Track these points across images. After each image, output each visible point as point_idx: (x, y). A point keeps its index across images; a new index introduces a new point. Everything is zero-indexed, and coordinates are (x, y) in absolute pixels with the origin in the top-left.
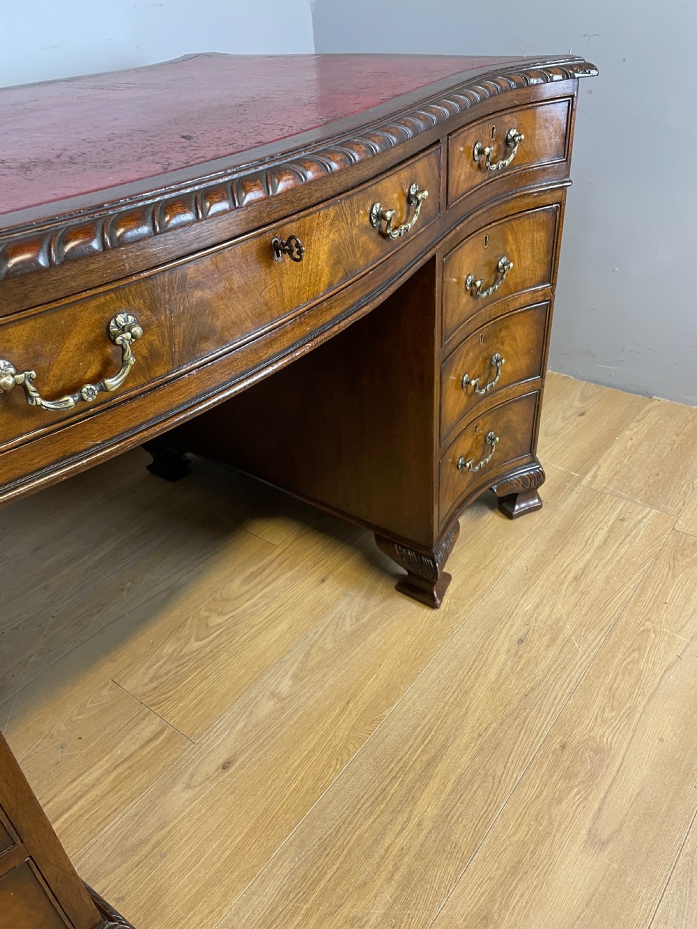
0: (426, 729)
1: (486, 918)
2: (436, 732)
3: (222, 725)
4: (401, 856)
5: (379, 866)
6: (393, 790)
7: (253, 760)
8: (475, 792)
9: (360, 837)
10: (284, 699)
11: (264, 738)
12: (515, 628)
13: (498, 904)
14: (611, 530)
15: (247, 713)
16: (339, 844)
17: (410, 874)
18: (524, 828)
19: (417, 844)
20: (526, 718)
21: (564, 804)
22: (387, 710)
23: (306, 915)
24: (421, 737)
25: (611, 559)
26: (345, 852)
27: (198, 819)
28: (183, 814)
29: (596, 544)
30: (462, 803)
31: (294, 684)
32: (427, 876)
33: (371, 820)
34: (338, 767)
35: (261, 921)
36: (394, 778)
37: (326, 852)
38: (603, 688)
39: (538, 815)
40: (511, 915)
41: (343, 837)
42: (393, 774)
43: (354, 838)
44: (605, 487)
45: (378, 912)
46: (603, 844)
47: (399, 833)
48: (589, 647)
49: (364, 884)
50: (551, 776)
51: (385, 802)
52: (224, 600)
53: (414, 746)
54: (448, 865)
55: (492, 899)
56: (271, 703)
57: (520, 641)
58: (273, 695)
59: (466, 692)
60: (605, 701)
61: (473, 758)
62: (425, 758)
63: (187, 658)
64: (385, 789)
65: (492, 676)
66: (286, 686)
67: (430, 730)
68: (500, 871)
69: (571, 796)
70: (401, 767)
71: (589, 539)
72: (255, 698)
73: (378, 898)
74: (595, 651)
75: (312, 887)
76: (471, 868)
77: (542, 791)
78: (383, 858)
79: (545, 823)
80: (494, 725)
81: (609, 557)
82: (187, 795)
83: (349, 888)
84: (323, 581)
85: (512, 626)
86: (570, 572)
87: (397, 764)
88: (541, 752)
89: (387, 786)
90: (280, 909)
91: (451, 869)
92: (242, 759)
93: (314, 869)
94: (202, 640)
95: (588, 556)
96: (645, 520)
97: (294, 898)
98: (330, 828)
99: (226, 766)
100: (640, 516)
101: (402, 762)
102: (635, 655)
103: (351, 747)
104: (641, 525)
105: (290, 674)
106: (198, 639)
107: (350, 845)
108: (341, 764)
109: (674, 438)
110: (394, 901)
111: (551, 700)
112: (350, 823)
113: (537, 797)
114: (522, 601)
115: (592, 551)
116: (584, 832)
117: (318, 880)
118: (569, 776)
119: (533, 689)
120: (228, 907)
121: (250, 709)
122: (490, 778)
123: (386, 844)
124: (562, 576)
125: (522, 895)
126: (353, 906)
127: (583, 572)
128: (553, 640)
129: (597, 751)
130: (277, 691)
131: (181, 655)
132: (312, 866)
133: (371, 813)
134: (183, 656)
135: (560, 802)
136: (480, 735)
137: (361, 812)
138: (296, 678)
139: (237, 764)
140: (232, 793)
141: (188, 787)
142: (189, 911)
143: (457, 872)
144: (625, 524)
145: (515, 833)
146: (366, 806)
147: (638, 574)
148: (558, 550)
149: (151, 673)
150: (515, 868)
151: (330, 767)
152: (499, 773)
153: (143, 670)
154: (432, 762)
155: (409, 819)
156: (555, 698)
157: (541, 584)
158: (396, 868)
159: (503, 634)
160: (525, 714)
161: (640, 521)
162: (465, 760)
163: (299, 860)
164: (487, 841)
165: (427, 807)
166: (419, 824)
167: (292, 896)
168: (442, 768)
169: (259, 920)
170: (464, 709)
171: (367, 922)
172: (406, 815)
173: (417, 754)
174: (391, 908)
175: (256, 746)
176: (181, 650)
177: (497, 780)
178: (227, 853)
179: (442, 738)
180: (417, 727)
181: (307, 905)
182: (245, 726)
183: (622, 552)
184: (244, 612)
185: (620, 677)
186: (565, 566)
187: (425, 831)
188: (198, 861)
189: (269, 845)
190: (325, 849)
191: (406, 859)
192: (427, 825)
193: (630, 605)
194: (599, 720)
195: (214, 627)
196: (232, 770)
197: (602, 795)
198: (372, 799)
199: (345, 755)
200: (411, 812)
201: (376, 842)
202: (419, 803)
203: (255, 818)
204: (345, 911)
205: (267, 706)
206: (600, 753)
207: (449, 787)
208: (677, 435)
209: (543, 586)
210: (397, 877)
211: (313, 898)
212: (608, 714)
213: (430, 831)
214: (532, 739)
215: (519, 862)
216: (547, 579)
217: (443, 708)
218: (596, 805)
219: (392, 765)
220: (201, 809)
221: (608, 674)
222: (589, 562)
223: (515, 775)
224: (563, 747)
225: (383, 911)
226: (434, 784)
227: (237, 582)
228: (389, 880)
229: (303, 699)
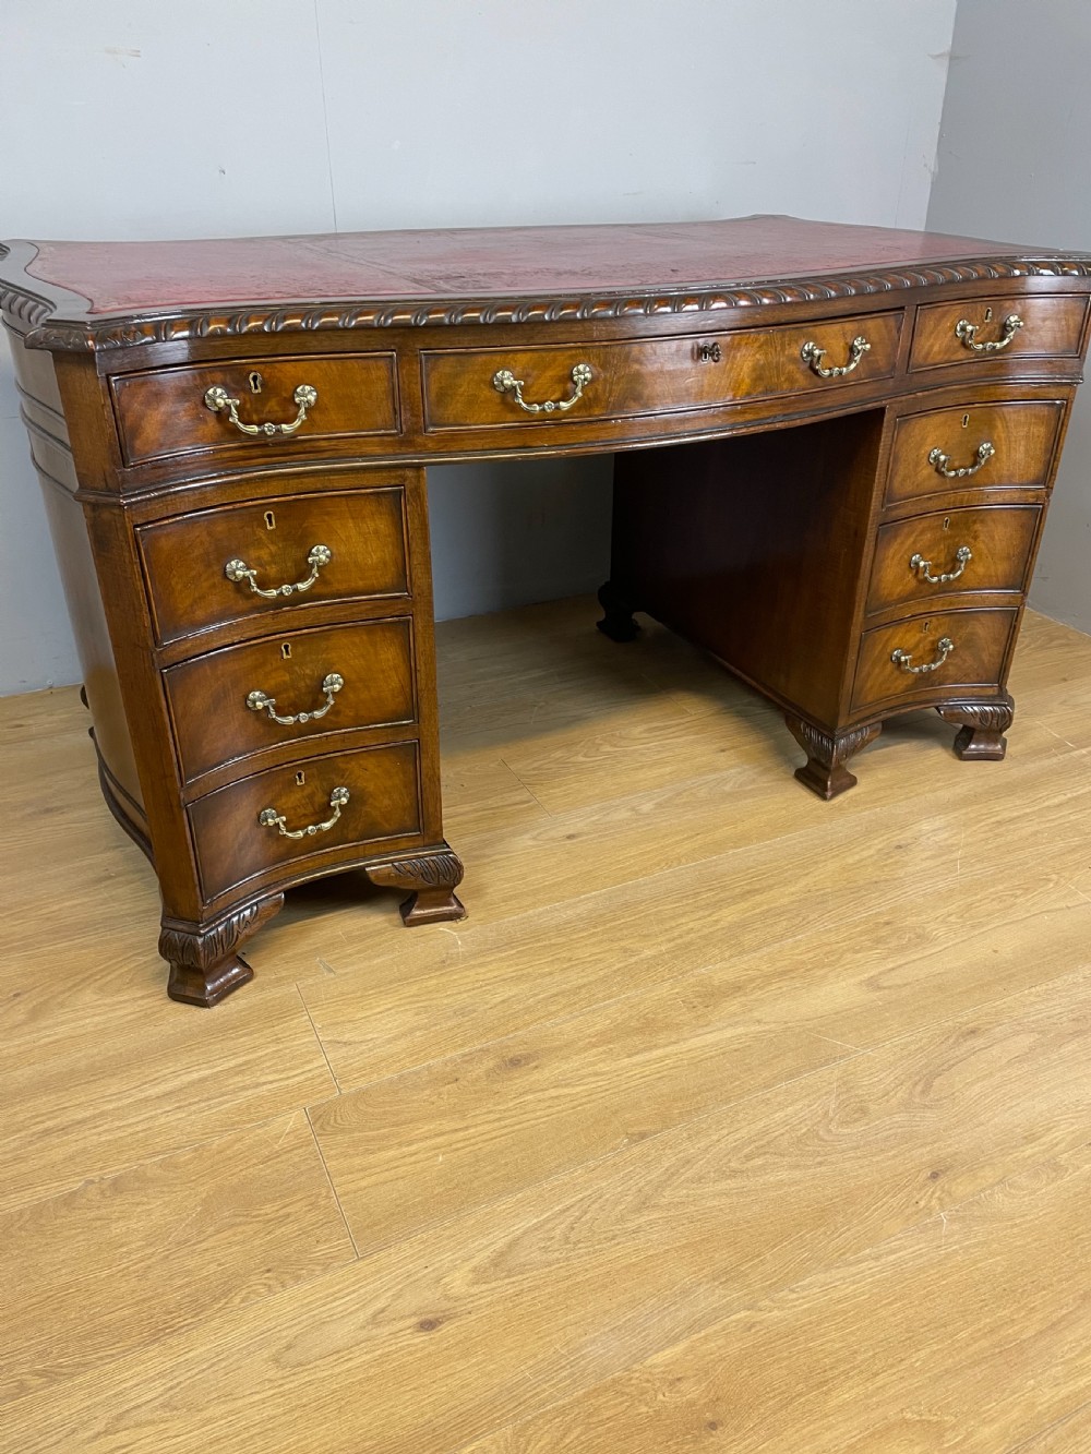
0: (759, 872)
1: (739, 987)
2: (769, 876)
3: (579, 814)
4: (687, 932)
5: (666, 931)
6: (704, 896)
7: (595, 841)
8: (780, 921)
9: (660, 911)
10: (640, 815)
11: (610, 832)
12: (900, 837)
13: (755, 985)
15: (603, 813)
16: (639, 909)
17: (691, 943)
18: (811, 955)
19: (706, 931)
20: (864, 896)
21: (860, 955)
22: (731, 850)
23: (591, 935)
24: (752, 875)
26: (642, 914)
27: (534, 858)
28: (523, 852)
30: (763, 923)
31: (655, 809)
32: (703, 950)
33: (674, 906)
34: (665, 868)
35: (555, 925)
36: (710, 890)
37: (626, 909)
39: (830, 952)
40: (763, 994)
41: (646, 906)
42: (712, 887)
43: (654, 910)
45: (648, 953)
46: (879, 988)
47: (695, 920)
48: (971, 872)
49: (648, 936)
50: (861, 936)
51: (694, 900)
52: (621, 737)
53: (743, 878)
54: (726, 950)
55: (752, 980)
56: (628, 813)
57: (899, 847)
58: (632, 809)
59: (816, 863)
60: (957, 910)
61: (793, 902)
62: (748, 888)
63: (570, 765)
64: (698, 893)
65: (850, 861)
66: (647, 807)
67: (764, 874)
68: (770, 969)
69: (870, 953)
70: (723, 886)
73: (655, 947)
75: (605, 923)
76: (745, 959)
77: (844, 941)
78: (672, 928)
79: (833, 958)
80: (828, 890)
81: (1053, 817)
82: (531, 843)
83: (634, 933)
84: (723, 751)
85: (898, 834)
87: (719, 883)
88: (863, 920)
89: (701, 892)
90: (573, 925)
91: (727, 954)
92: (586, 837)
93: (612, 914)
94: (590, 757)
95: (1028, 811)
97: (587, 923)
98: (637, 898)
99: (570, 837)
101: (725, 883)
103: (683, 860)
105: (655, 802)
106: (585, 756)
107: (648, 912)
110: (666, 952)
111: (900, 893)
113: (837, 943)
116: (865, 976)
117: (614, 920)
118: (878, 941)
119: (886, 881)
120: (533, 910)
121: (608, 811)
122: (801, 918)
123: (680, 922)
124: (985, 816)
125: (781, 988)
126: (633, 943)
127: (1012, 820)
128: (935, 856)
129: (921, 937)
130: (637, 808)
131: (565, 761)
132: (611, 912)
133: (677, 902)
134: (567, 762)
135: (858, 952)
136: (809, 891)
137: (669, 899)
138: (659, 805)
139: (580, 839)
140: (568, 853)
141: (534, 838)
143: (731, 956)
145: (799, 955)
146: (677, 896)
148: (995, 797)
149: (535, 765)
150: (784, 973)
151: (658, 866)
152: (811, 918)
153: (529, 761)
154: (752, 892)
155: (709, 915)
156: (904, 893)
158: (681, 936)
159: (886, 837)
160: (864, 893)
162: (785, 900)
163: (602, 906)
164: (770, 950)
165: (728, 915)
166: (717, 921)
167: (585, 921)
168: (759, 898)
170: (807, 871)
171: (637, 955)
172: (707, 913)
173: (742, 883)
174: (662, 954)
175: (600, 834)
176: (568, 758)
177: (805, 921)
178: (546, 883)
179: (771, 882)
180: (751, 869)
181: (594, 930)
182: (598, 820)
184: (636, 750)
185: (988, 900)
187: (718, 927)
188: (524, 879)
189: (582, 890)
190: (626, 907)
191: (692, 935)
192: (722, 924)
194: (939, 919)
195: (602, 752)
196: (575, 840)
197: (902, 963)
198: (684, 895)
199: (676, 863)
200: (714, 913)
201: (672, 918)
202: (724, 910)
203: (578, 873)
204: (622, 944)
205: (624, 814)
206: (923, 940)
207: (757, 911)
209: (955, 817)
210: (677, 942)
211: (602, 928)
212: (953, 919)
213: (723, 928)
214: (860, 909)
215: (791, 971)
218: (891, 966)
219: (714, 883)
220: (539, 854)
224: (888, 924)
226: (744, 905)
227: (640, 729)
228: (669, 941)
229: (658, 820)
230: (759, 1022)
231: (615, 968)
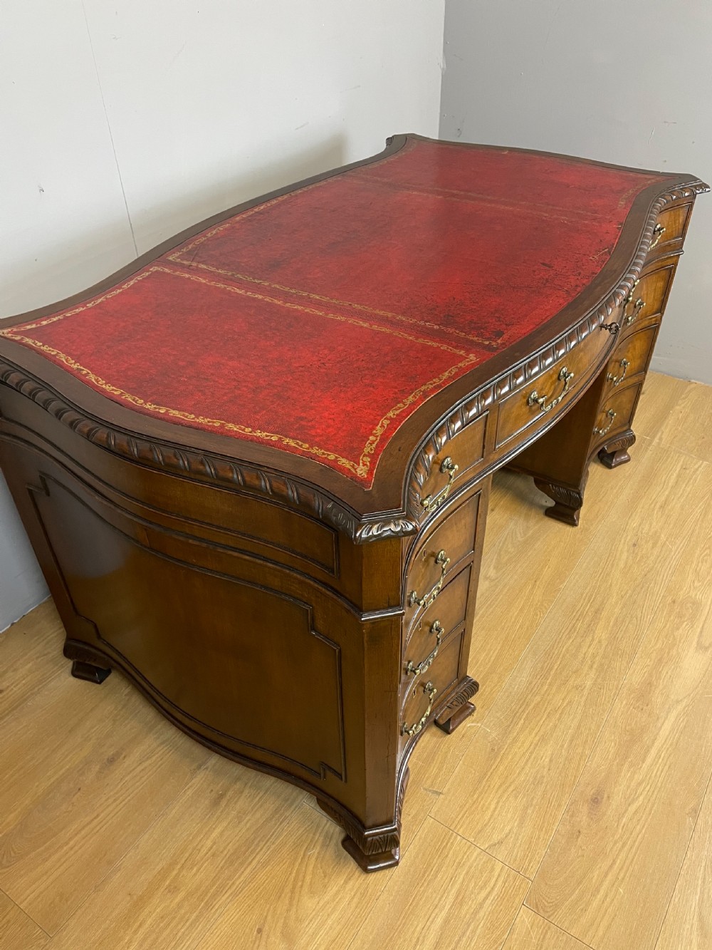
0: (589, 594)
1: (650, 683)
2: (596, 595)
4: (593, 658)
5: (582, 662)
6: (578, 626)
8: (628, 626)
9: (567, 649)
10: (494, 580)
11: (491, 601)
12: (629, 537)
13: (654, 678)
14: (679, 476)
16: (556, 653)
17: (602, 664)
18: (660, 642)
19: (601, 651)
20: (648, 587)
21: (681, 631)
22: (562, 585)
23: (549, 685)
24: (587, 599)
25: (682, 494)
26: (561, 656)
29: (670, 485)
30: (621, 631)
31: (497, 572)
32: (612, 666)
33: (571, 641)
34: (542, 615)
36: (577, 620)
37: (550, 657)
38: (691, 570)
39: (667, 635)
40: (663, 681)
41: (557, 649)
42: (577, 618)
43: (564, 649)
44: (669, 447)
45: (589, 683)
46: (706, 649)
47: (589, 647)
48: (678, 548)
49: (577, 671)
50: (670, 617)
51: (576, 632)
53: (585, 603)
54: (622, 660)
55: (651, 675)
56: (487, 582)
57: (635, 545)
58: (486, 578)
59: (608, 574)
60: (694, 577)
61: (622, 609)
62: (593, 609)
64: (573, 626)
65: (622, 565)
66: (492, 573)
67: (592, 595)
68: (652, 663)
69: (684, 626)
70: (580, 614)
71: (665, 482)
73: (587, 677)
74: (682, 550)
75: (548, 672)
76: (635, 660)
77: (666, 624)
78: (583, 658)
79: (671, 639)
80: (630, 592)
81: (680, 493)
83: (569, 673)
85: (627, 536)
86: (657, 502)
87: (577, 613)
88: (662, 604)
89: (575, 624)
90: (534, 683)
91: (624, 662)
93: (546, 664)
95: (667, 493)
96: (700, 469)
97: (540, 678)
98: (548, 645)
100: (696, 466)
101: (579, 612)
102: (708, 551)
104: (698, 472)
107: (562, 653)
108: (543, 613)
110: (596, 678)
111: (661, 576)
112: (559, 643)
113: (664, 627)
114: (630, 522)
115: (669, 489)
116: (695, 643)
117: (550, 669)
118: (680, 616)
119: (649, 572)
120: (504, 684)
122: (635, 619)
123: (584, 652)
124: (653, 505)
125: (667, 673)
126: (574, 681)
127: (666, 502)
128: (655, 544)
129: (693, 604)
132: (544, 663)
133: (570, 638)
135: (678, 629)
136: (622, 597)
137: (564, 637)
139: (479, 615)
143: (628, 663)
144: (688, 471)
145: (656, 645)
146: (565, 634)
147: (701, 504)
148: (646, 489)
150: (660, 661)
151: (537, 615)
152: (639, 616)
154: (598, 612)
155: (593, 640)
156: (664, 576)
157: (639, 510)
158: (593, 662)
159: (623, 541)
160: (647, 585)
161: (697, 470)
162: (617, 610)
163: (536, 660)
164: (641, 649)
165: (601, 633)
166: (600, 642)
167: (538, 677)
168: (604, 614)
169: (524, 688)
170: (609, 583)
171: (585, 687)
172: (590, 638)
173: (588, 607)
174: (596, 680)
177: (639, 619)
178: (493, 658)
179: (600, 599)
180: (583, 594)
181: (548, 681)
183: (688, 489)
185: (700, 564)
186: (653, 498)
187: (604, 645)
189: (515, 654)
190: (549, 655)
191: (597, 658)
192: (604, 643)
194: (692, 587)
197: (701, 626)
198: (568, 631)
199: (544, 609)
200: (593, 636)
201: (577, 651)
202: (596, 632)
203: (501, 642)
204: (571, 683)
206: (697, 605)
207: (611, 623)
209: (641, 512)
210: (595, 666)
211: (550, 678)
212: (696, 584)
213: (607, 645)
214: (654, 598)
215: (662, 658)
216: (643, 507)
217: (596, 583)
218: (699, 630)
219: (574, 614)
221: (692, 562)
222: (668, 496)
223: (649, 616)
224: (674, 602)
225: (592, 682)
228: (590, 668)
230: (678, 701)
231: (583, 703)
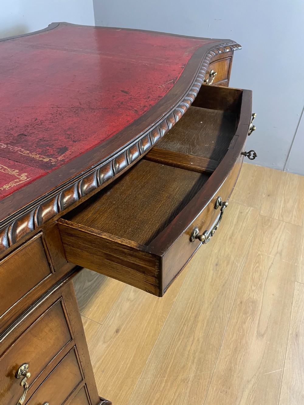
0: (191, 304)
1: (230, 369)
2: (195, 304)
3: (110, 316)
4: (195, 353)
5: (188, 358)
6: (185, 330)
7: (128, 327)
8: (215, 325)
9: (178, 349)
10: (133, 301)
11: (129, 318)
12: (213, 260)
13: (233, 364)
14: (238, 217)
15: (120, 309)
16: (171, 353)
17: (200, 359)
18: (235, 335)
19: (199, 348)
20: (226, 294)
21: (247, 323)
22: (174, 299)
23: (166, 382)
24: (190, 307)
25: (241, 229)
26: (174, 356)
27: (113, 354)
28: (106, 353)
29: (234, 223)
30: (211, 329)
31: (135, 294)
32: (206, 359)
33: (180, 342)
34: (162, 324)
35: (150, 388)
36: (184, 324)
37: (167, 357)
38: (249, 279)
39: (238, 329)
40: (239, 366)
41: (172, 350)
42: (183, 323)
43: (176, 350)
44: (232, 200)
45: (192, 375)
46: (263, 336)
47: (192, 345)
48: (241, 264)
49: (184, 366)
50: (240, 314)
51: (183, 334)
53: (188, 311)
54: (212, 353)
55: (231, 362)
56: (128, 303)
57: (217, 265)
58: (128, 300)
59: (202, 288)
60: (251, 283)
61: (211, 312)
62: (194, 315)
63: (87, 290)
64: (182, 330)
65: (210, 280)
66: (132, 295)
67: (193, 304)
68: (231, 352)
69: (248, 320)
70: (186, 320)
71: (231, 221)
72: (121, 302)
73: (191, 370)
74: (244, 265)
75: (165, 371)
76: (221, 353)
77: (238, 320)
78: (188, 355)
79: (242, 331)
80: (215, 298)
81: (240, 228)
82: (105, 346)
83: (179, 369)
85: (212, 259)
86: (227, 236)
87: (184, 319)
88: (234, 306)
89: (182, 328)
90: (156, 382)
91: (214, 354)
92: (123, 327)
93: (164, 364)
94: (91, 281)
95: (232, 228)
96: (249, 212)
97: (160, 377)
98: (166, 348)
99: (117, 331)
100: (247, 211)
101: (185, 318)
102: (257, 265)
103: (164, 315)
104: (248, 214)
105: (132, 290)
106: (89, 281)
107: (175, 353)
108: (163, 323)
109: (252, 178)
110: (197, 370)
111: (233, 286)
112: (173, 344)
113: (237, 323)
114: (213, 249)
115: (233, 226)
116: (255, 332)
117: (167, 367)
118: (246, 313)
119: (225, 283)
120: (135, 386)
121: (120, 307)
122: (219, 319)
123: (188, 350)
124: (225, 237)
125: (240, 359)
126: (183, 375)
127: (233, 234)
128: (228, 263)
129: (253, 302)
130: (129, 298)
131: (83, 288)
132: (163, 363)
133: (179, 339)
134: (85, 289)
135: (245, 323)
136: (211, 303)
137: (176, 340)
138: (135, 291)
139: (122, 330)
140: (123, 342)
141: (104, 342)
142: (120, 390)
143: (216, 355)
144: (243, 214)
145: (232, 337)
146: (177, 337)
147: (252, 233)
148: (221, 227)
150: (236, 350)
151: (159, 324)
152: (222, 316)
154: (196, 316)
155: (194, 339)
156: (234, 285)
157: (218, 241)
158: (194, 358)
159: (210, 263)
160: (225, 292)
161: (248, 213)
162: (209, 312)
163: (157, 362)
164: (223, 342)
165: (199, 333)
166: (198, 340)
167: (159, 376)
168: (201, 318)
169: (149, 388)
170: (203, 294)
171: (189, 380)
172: (192, 338)
173: (190, 314)
174: (196, 373)
175: (127, 321)
176: (83, 287)
177: (221, 319)
178: (129, 365)
179: (198, 306)
180: (187, 304)
181: (165, 378)
182: (120, 315)
183: (244, 225)
185: (254, 273)
186: (225, 233)
187: (201, 343)
188: (117, 371)
189: (144, 359)
190: (166, 356)
191: (197, 354)
192: (201, 340)
193: (251, 246)
194: (251, 291)
195: (94, 275)
196: (120, 332)
197: (258, 318)
198: (178, 334)
199: (163, 319)
200: (194, 336)
201: (184, 349)
202: (196, 332)
203: (135, 350)
204: (180, 378)
205: (127, 305)
207: (205, 325)
208: (253, 177)
209: (219, 242)
210: (196, 360)
211: (167, 375)
212: (253, 288)
213: (203, 342)
214: (230, 301)
215: (236, 347)
216: (220, 239)
217: (195, 295)
218: (257, 322)
219: (182, 320)
220: (112, 350)
221: (250, 273)
222: (233, 230)
223: (227, 316)
224: (241, 303)
225: (194, 375)
226: (199, 325)
228: (193, 363)
229: (141, 300)
230: (248, 382)
231: (188, 394)
